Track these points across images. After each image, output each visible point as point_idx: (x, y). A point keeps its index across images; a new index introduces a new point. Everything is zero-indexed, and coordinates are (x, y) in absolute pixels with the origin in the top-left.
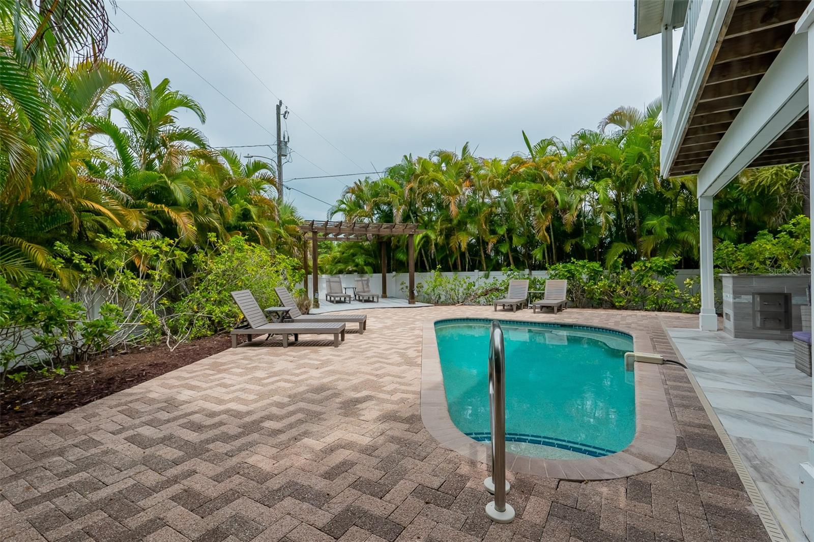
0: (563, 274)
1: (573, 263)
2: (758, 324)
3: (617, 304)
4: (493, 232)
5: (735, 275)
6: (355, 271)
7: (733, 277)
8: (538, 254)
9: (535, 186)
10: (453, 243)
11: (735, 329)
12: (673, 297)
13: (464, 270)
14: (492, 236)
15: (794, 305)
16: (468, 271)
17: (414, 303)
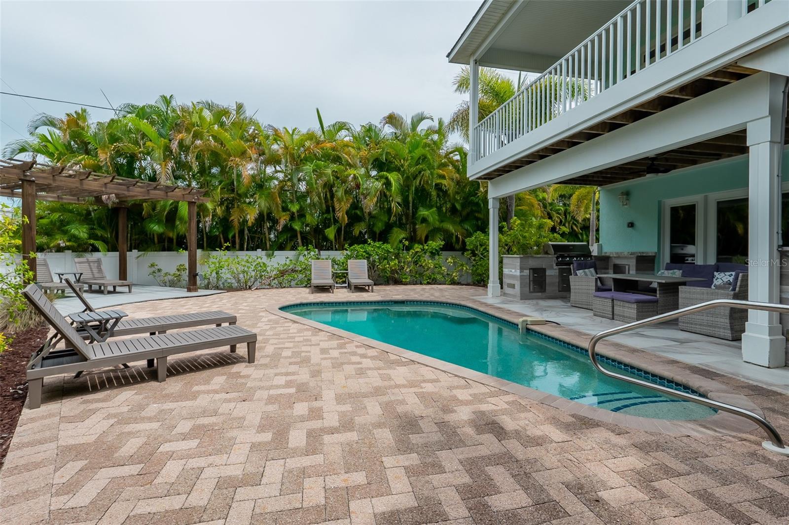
0: (362, 255)
1: (370, 244)
2: (531, 290)
3: (404, 280)
4: (285, 209)
5: (522, 256)
6: (67, 248)
7: (521, 258)
8: (331, 233)
9: (335, 166)
10: (235, 217)
11: (521, 294)
12: (439, 273)
13: (241, 249)
14: (284, 213)
15: (548, 276)
16: (247, 250)
17: (196, 290)
